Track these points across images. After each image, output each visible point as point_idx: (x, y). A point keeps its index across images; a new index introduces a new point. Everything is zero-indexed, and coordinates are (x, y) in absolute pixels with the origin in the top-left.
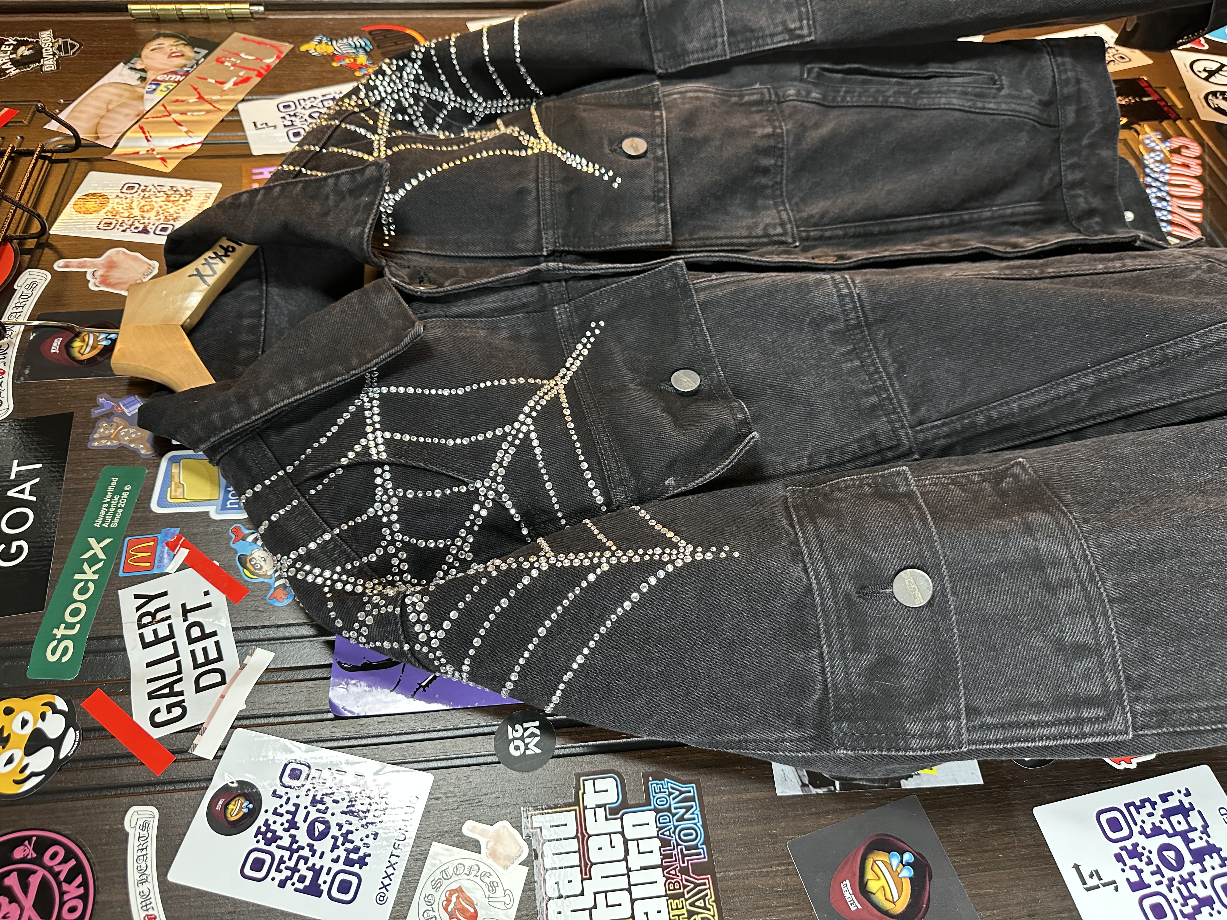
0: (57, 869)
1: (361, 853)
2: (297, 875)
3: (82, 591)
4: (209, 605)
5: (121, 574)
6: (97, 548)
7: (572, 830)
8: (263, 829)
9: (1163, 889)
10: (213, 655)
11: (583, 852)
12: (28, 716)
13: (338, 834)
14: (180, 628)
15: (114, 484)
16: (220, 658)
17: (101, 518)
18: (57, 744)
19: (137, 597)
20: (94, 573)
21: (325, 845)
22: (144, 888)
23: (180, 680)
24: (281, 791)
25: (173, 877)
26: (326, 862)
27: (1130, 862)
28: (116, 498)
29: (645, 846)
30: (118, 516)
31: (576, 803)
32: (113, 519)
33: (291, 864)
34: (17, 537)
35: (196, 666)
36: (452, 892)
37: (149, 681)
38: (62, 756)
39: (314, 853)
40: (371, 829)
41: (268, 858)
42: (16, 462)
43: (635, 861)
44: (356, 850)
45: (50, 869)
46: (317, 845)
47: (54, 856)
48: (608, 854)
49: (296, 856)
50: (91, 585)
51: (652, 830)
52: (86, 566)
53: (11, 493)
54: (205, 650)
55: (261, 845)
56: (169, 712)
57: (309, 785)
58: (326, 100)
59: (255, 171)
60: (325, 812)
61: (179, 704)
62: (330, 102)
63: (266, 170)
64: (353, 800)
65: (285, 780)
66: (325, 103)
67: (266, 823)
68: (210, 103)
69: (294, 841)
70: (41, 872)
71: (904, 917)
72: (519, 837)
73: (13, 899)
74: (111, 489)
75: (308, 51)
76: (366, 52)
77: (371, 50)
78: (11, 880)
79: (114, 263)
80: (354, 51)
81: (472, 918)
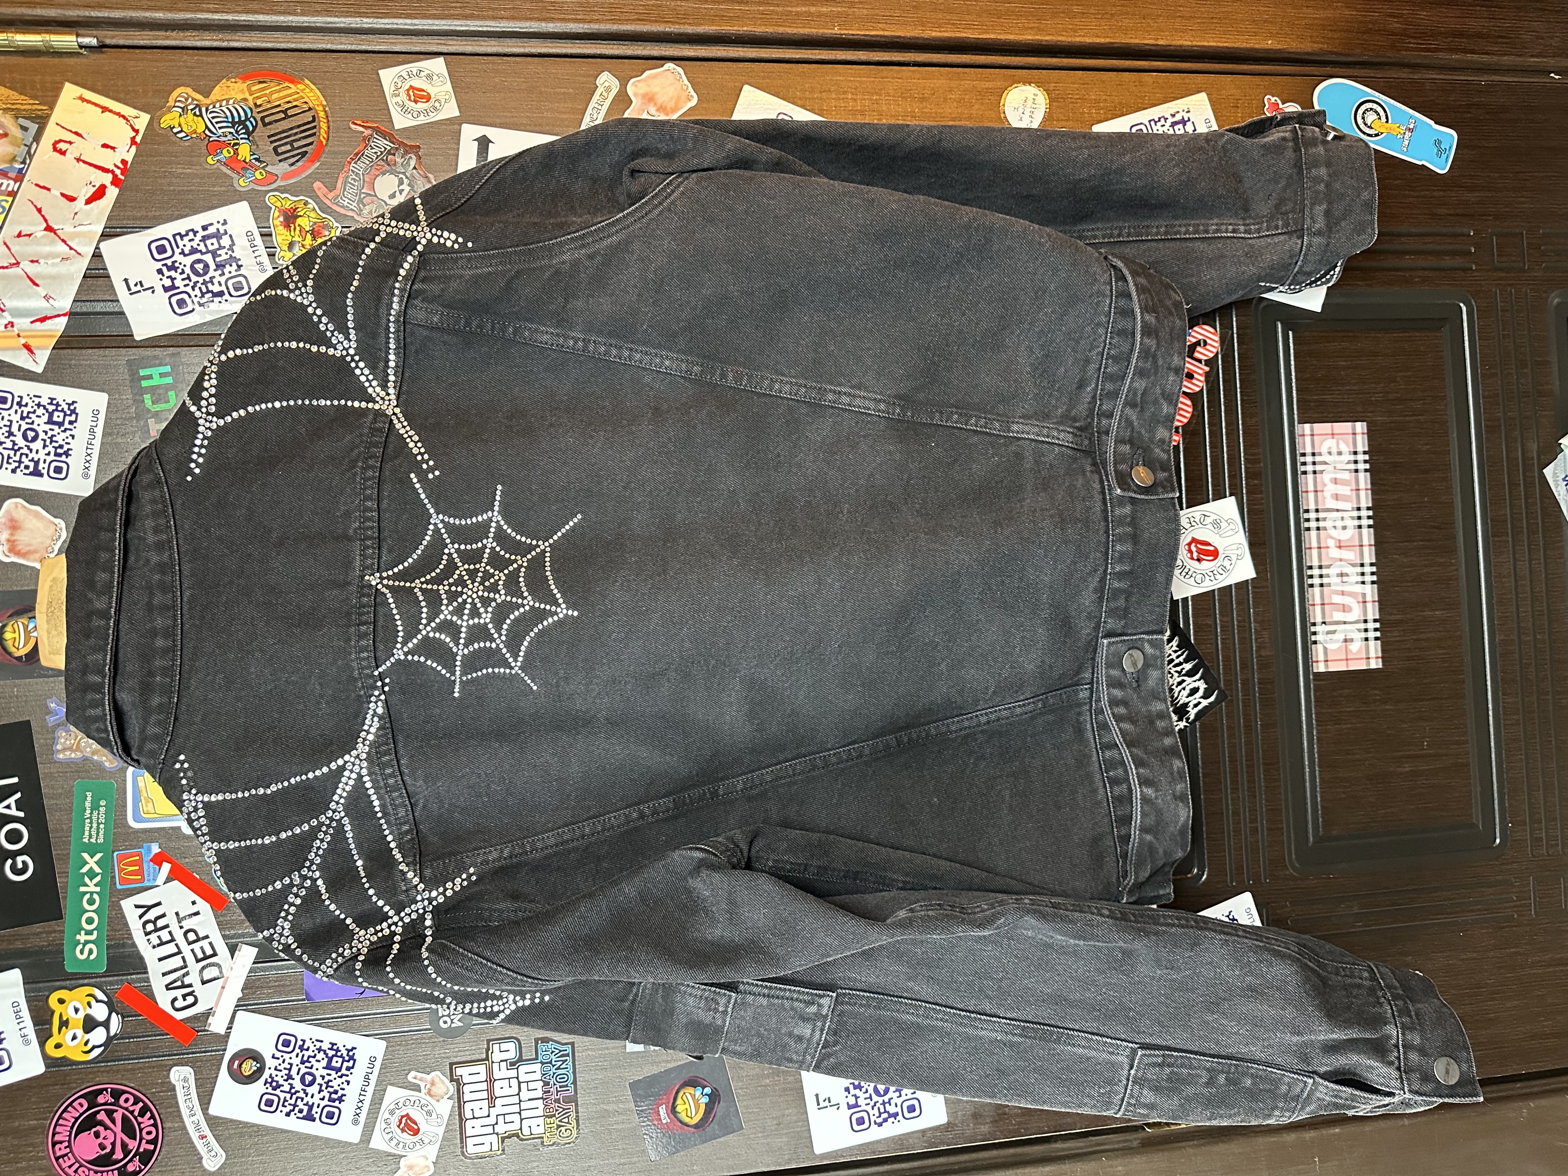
0: (131, 1109)
1: (339, 1094)
2: (297, 1109)
4: (197, 913)
5: (119, 887)
6: (92, 863)
7: (483, 1076)
8: (269, 1080)
9: (869, 1108)
10: (209, 952)
11: (490, 1090)
12: (78, 1005)
13: (322, 1082)
14: (179, 935)
15: (89, 799)
16: (215, 954)
18: (106, 1024)
19: (137, 907)
21: (314, 1089)
22: (194, 1118)
23: (187, 974)
24: (278, 1054)
25: (213, 1111)
26: (316, 1100)
27: (852, 1091)
29: (532, 1086)
31: (487, 1059)
33: (292, 1102)
34: (20, 852)
35: (198, 961)
36: (403, 1117)
37: (164, 974)
38: (112, 1033)
39: (307, 1095)
40: (344, 1078)
41: (276, 1099)
43: (525, 1095)
44: (336, 1092)
45: (126, 1109)
46: (308, 1089)
47: (126, 1101)
48: (507, 1091)
49: (294, 1097)
51: (538, 1076)
52: (87, 880)
54: (202, 948)
55: (270, 1090)
56: (185, 1000)
57: (297, 1050)
58: (209, 237)
59: (142, 373)
60: (311, 1068)
61: (191, 994)
62: (214, 240)
63: (155, 371)
64: (330, 1060)
65: (280, 1047)
66: (208, 242)
67: (271, 1076)
68: (64, 241)
69: (292, 1087)
70: (121, 1111)
71: (696, 1126)
72: (447, 1081)
73: (107, 1128)
74: (88, 804)
75: (172, 128)
76: (248, 133)
77: (255, 128)
78: (102, 1116)
79: (16, 521)
80: (232, 130)
81: (416, 1132)
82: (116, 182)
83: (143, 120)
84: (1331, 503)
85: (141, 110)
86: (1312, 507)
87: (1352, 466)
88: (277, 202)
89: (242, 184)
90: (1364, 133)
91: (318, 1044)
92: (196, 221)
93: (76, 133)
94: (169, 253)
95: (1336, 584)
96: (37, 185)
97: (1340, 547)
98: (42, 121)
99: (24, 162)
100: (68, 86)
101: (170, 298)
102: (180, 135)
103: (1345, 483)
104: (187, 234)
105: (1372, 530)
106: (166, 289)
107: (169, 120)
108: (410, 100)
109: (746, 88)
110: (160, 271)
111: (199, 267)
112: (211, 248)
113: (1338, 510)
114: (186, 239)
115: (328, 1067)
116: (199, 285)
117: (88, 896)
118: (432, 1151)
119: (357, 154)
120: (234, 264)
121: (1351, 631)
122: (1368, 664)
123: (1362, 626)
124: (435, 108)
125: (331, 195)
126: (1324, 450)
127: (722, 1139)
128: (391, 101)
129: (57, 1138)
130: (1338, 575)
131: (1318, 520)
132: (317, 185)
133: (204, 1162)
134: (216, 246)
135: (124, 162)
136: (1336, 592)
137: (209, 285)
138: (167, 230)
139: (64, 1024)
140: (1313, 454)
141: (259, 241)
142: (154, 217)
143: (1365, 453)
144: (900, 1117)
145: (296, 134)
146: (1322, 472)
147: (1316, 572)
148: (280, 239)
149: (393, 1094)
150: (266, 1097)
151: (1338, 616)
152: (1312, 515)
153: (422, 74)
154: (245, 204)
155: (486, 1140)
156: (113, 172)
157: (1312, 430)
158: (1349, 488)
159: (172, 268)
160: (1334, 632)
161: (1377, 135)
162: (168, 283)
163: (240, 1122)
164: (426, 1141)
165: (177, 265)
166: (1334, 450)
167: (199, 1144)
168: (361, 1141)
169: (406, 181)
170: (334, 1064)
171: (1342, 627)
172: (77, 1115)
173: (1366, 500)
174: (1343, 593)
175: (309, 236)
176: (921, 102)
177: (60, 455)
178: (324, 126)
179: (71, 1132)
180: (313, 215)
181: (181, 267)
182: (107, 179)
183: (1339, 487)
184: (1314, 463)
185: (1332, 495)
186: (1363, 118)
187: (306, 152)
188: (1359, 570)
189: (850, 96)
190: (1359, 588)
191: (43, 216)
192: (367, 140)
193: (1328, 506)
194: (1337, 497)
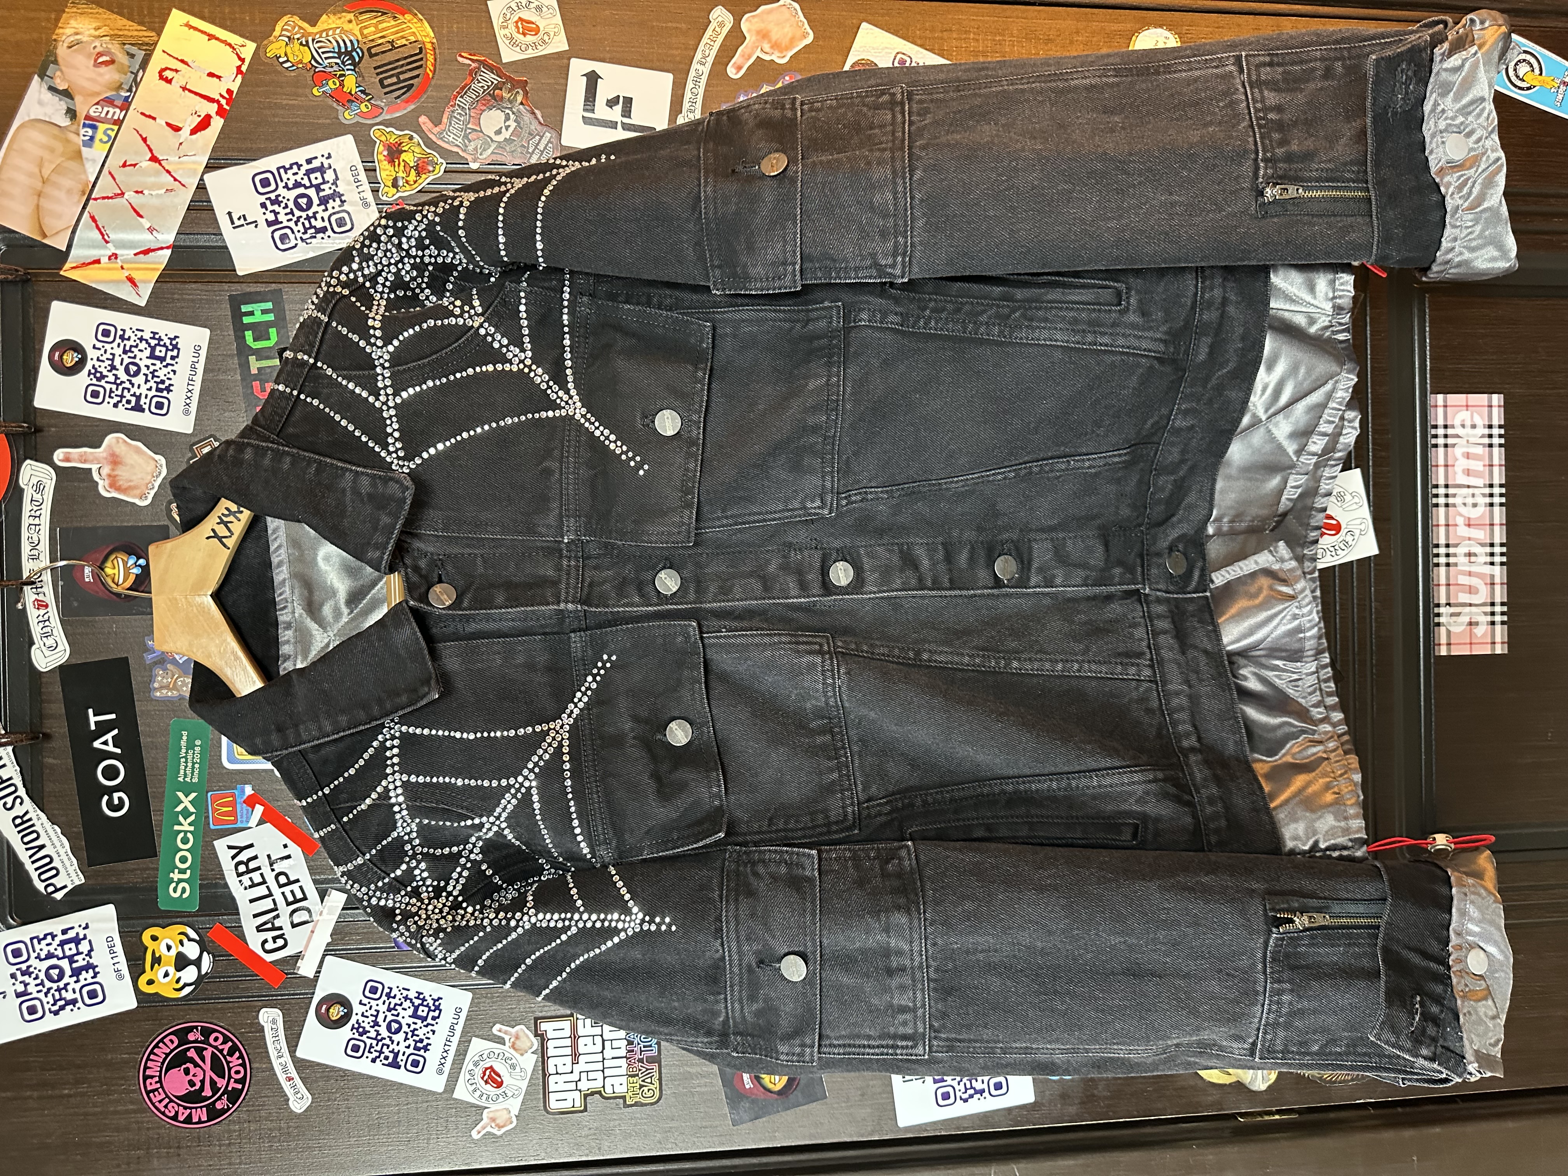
0: (220, 1047)
1: (425, 1043)
2: (382, 1056)
3: (185, 841)
4: (289, 857)
5: (212, 827)
6: (186, 802)
7: (567, 1033)
8: (356, 1026)
9: (955, 1083)
10: (299, 895)
11: (574, 1046)
12: (171, 943)
13: (408, 1030)
14: (270, 877)
15: (185, 738)
16: (305, 898)
17: (182, 772)
18: (197, 963)
19: (230, 847)
20: (190, 824)
21: (400, 1037)
22: (282, 1060)
23: (278, 916)
24: (365, 1001)
25: (299, 1054)
26: (402, 1048)
28: (191, 752)
29: (616, 1044)
30: (196, 772)
32: (192, 774)
33: (378, 1048)
34: (116, 789)
35: (288, 904)
36: (487, 1069)
37: (255, 916)
38: (203, 972)
39: (393, 1042)
40: (430, 1027)
41: (362, 1045)
42: (91, 711)
43: (608, 1053)
44: (421, 1041)
45: (216, 1048)
46: (394, 1037)
47: (216, 1039)
48: (591, 1048)
49: (380, 1044)
50: (189, 835)
52: (181, 818)
53: (97, 744)
54: (292, 892)
55: (356, 1036)
56: (275, 942)
57: (384, 998)
58: (313, 171)
59: (244, 308)
60: (398, 1015)
61: (281, 936)
62: (318, 175)
63: (257, 307)
64: (416, 1009)
65: (367, 993)
66: (312, 176)
67: (357, 1022)
68: (168, 172)
69: (378, 1034)
70: (210, 1049)
71: (780, 1093)
72: (531, 1036)
73: (196, 1065)
74: (183, 743)
75: (278, 58)
76: (355, 64)
77: (361, 59)
78: (192, 1054)
79: (117, 456)
80: (338, 61)
81: (500, 1085)
82: (221, 112)
83: (249, 49)
84: (1461, 479)
85: (247, 38)
86: (1441, 482)
87: (1486, 441)
88: (382, 136)
89: (348, 116)
90: (1515, 86)
91: (405, 993)
92: (300, 155)
93: (182, 61)
94: (273, 187)
95: (1464, 565)
96: (142, 114)
97: (1469, 525)
98: (149, 50)
99: (130, 90)
100: (175, 12)
101: (273, 232)
102: (286, 65)
103: (1477, 457)
104: (291, 168)
105: (1504, 508)
106: (269, 224)
107: (276, 48)
108: (518, 32)
109: (864, 25)
110: (263, 205)
111: (303, 201)
112: (314, 182)
113: (1469, 487)
114: (290, 172)
115: (415, 1015)
116: (302, 220)
117: (182, 835)
118: (515, 1105)
119: (463, 88)
120: (338, 200)
121: (1477, 614)
122: (1493, 649)
123: (1488, 609)
124: (544, 42)
125: (436, 130)
126: (1457, 422)
127: (805, 1107)
128: (500, 33)
129: (148, 1072)
130: (1465, 555)
131: (1447, 496)
132: (423, 119)
133: (290, 1103)
134: (320, 180)
135: (229, 91)
136: (1463, 573)
137: (312, 220)
138: (271, 163)
139: (156, 960)
140: (1446, 427)
141: (363, 176)
142: (259, 149)
143: (1500, 427)
144: (986, 1094)
145: (402, 66)
146: (1454, 445)
147: (1442, 551)
148: (384, 174)
149: (477, 1045)
150: (352, 1042)
151: (1463, 598)
152: (1442, 491)
153: (532, 5)
154: (349, 139)
155: (569, 1096)
156: (218, 102)
157: (1445, 400)
158: (1481, 463)
159: (276, 202)
160: (1458, 614)
161: (1529, 88)
162: (271, 217)
163: (327, 1066)
164: (510, 1094)
165: (280, 199)
166: (1468, 423)
167: (286, 1086)
168: (445, 1091)
169: (512, 116)
170: (420, 1013)
171: (1467, 609)
172: (168, 1051)
173: (1499, 477)
174: (1470, 574)
175: (413, 173)
176: (1046, 44)
177: (161, 390)
178: (431, 58)
179: (161, 1068)
180: (417, 150)
181: (285, 201)
182: (213, 108)
183: (1471, 462)
184: (1446, 436)
185: (1463, 471)
186: (1515, 70)
187: (412, 85)
188: (1488, 550)
189: (972, 36)
190: (1488, 569)
191: (148, 146)
192: (473, 74)
193: (1458, 482)
194: (1468, 472)
